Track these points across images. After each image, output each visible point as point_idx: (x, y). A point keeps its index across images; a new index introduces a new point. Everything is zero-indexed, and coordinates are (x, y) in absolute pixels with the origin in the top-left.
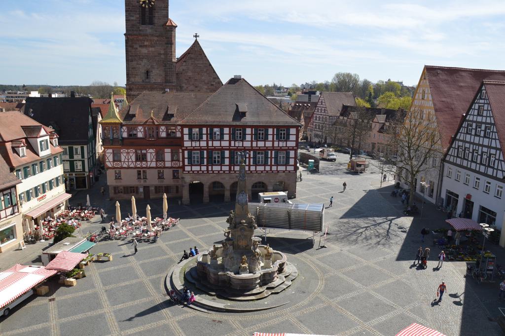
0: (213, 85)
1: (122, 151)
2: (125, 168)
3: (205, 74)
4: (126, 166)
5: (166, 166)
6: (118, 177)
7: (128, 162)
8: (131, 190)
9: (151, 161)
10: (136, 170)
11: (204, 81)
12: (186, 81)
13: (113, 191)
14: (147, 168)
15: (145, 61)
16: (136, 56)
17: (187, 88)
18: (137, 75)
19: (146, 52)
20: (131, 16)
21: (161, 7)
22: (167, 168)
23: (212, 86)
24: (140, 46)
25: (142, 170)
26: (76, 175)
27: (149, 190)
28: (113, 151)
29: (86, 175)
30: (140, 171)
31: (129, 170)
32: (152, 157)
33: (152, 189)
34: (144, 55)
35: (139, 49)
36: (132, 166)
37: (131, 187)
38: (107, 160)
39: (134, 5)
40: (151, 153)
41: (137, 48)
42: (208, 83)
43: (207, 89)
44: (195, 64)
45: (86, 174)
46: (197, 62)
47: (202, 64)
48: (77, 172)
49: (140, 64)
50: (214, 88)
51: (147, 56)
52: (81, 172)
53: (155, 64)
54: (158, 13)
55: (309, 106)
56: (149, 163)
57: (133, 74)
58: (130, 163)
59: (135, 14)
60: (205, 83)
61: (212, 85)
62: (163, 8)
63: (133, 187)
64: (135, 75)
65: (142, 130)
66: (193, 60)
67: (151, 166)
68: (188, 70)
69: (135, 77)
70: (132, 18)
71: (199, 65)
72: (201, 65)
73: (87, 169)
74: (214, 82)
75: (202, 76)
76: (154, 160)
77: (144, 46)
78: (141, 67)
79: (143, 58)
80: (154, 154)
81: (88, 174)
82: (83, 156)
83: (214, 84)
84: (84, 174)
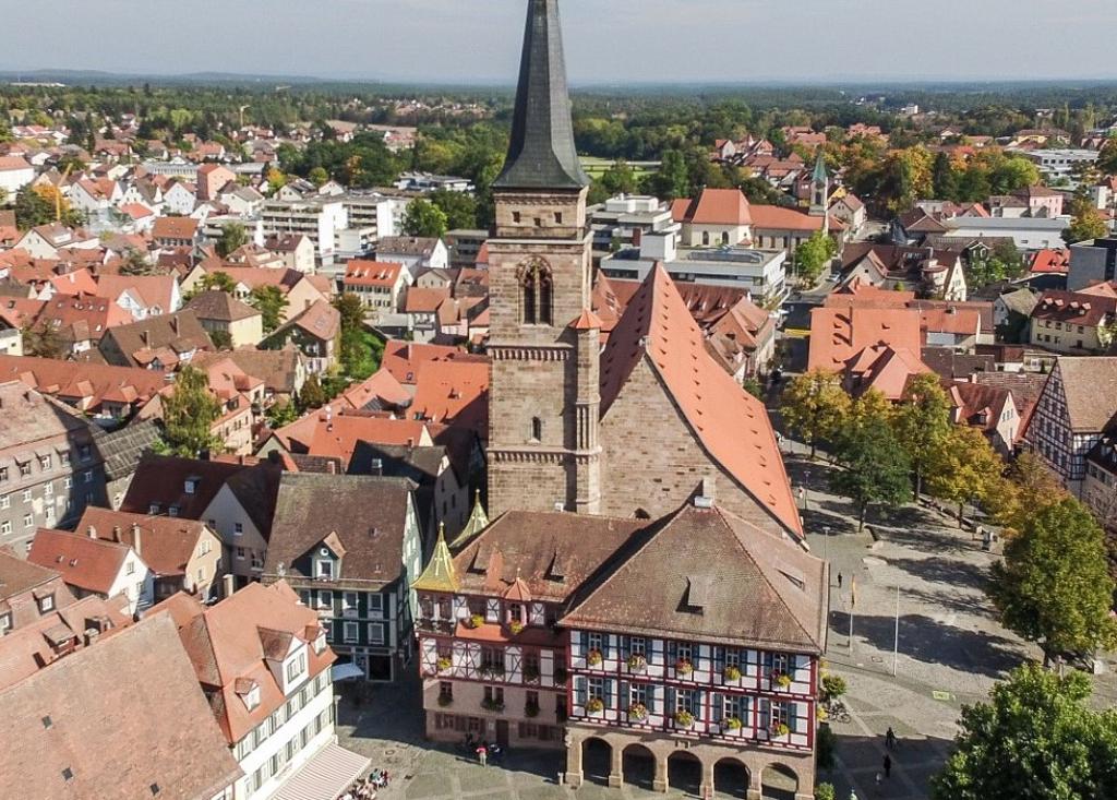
0: (683, 450)
1: (454, 644)
2: (459, 679)
3: (666, 425)
4: (462, 676)
5: (543, 684)
6: (446, 696)
7: (467, 668)
8: (471, 724)
9: (513, 672)
10: (481, 686)
11: (661, 442)
12: (621, 440)
13: (433, 723)
14: (503, 683)
15: (529, 400)
16: (510, 389)
17: (624, 454)
18: (512, 429)
19: (533, 381)
20: (502, 306)
21: (567, 286)
22: (545, 688)
23: (681, 452)
24: (521, 369)
25: (494, 687)
26: (370, 651)
27: (507, 729)
28: (437, 643)
29: (390, 654)
30: (490, 688)
31: (468, 684)
32: (515, 664)
33: (514, 727)
34: (528, 387)
35: (519, 374)
36: (475, 676)
37: (471, 718)
38: (425, 660)
39: (507, 283)
40: (513, 655)
41: (512, 374)
42: (671, 446)
43: (668, 458)
44: (643, 403)
45: (392, 652)
46: (645, 399)
47: (659, 403)
48: (372, 645)
49: (520, 407)
50: (686, 456)
51: (535, 390)
52: (380, 645)
53: (552, 407)
54: (559, 297)
55: (1086, 311)
56: (508, 676)
57: (503, 428)
58: (470, 671)
59: (510, 302)
60: (665, 446)
61: (680, 450)
62: (570, 288)
63: (477, 719)
64: (509, 429)
65: (497, 607)
66: (638, 395)
67: (512, 681)
68: (627, 415)
69: (507, 434)
70: (504, 311)
71: (651, 406)
72: (656, 406)
73: (393, 642)
74: (686, 442)
75: (658, 430)
76: (519, 670)
77: (529, 368)
78: (520, 413)
79: (526, 394)
80: (519, 658)
81: (395, 651)
82: (386, 615)
83: (686, 447)
84: (387, 652)
